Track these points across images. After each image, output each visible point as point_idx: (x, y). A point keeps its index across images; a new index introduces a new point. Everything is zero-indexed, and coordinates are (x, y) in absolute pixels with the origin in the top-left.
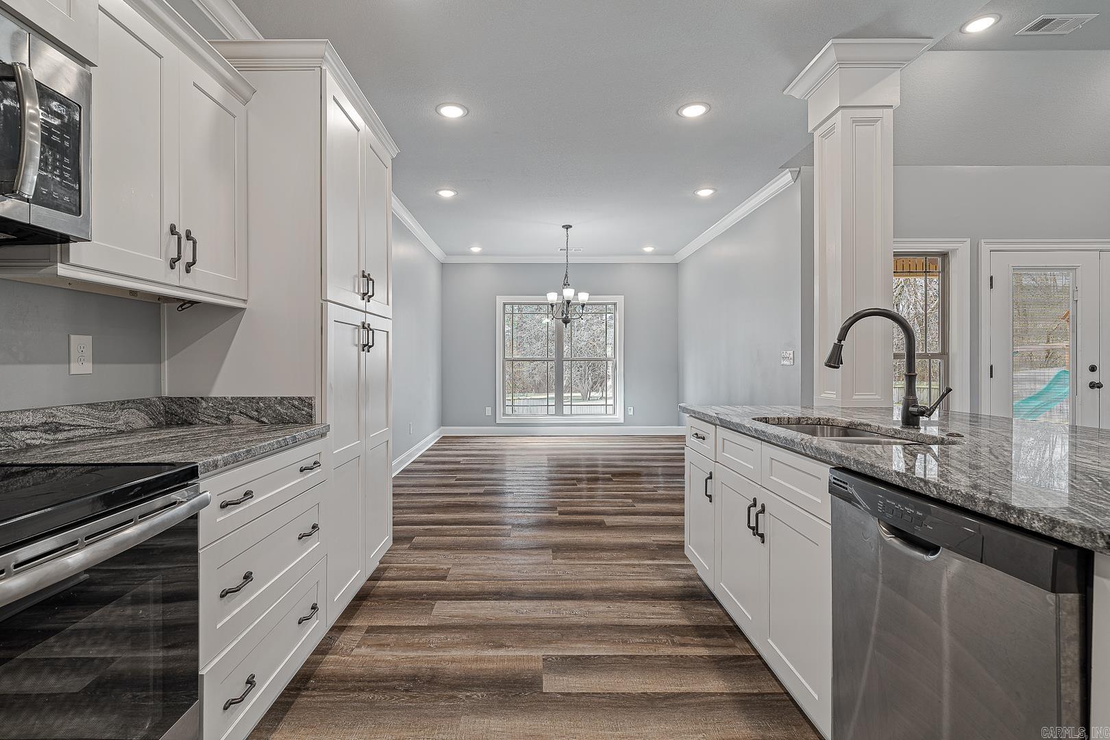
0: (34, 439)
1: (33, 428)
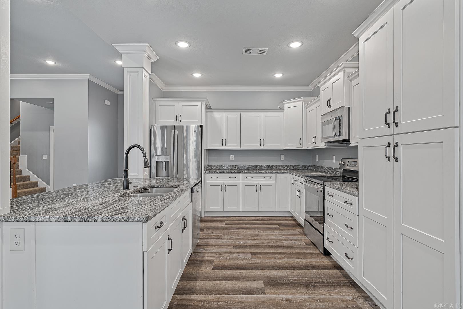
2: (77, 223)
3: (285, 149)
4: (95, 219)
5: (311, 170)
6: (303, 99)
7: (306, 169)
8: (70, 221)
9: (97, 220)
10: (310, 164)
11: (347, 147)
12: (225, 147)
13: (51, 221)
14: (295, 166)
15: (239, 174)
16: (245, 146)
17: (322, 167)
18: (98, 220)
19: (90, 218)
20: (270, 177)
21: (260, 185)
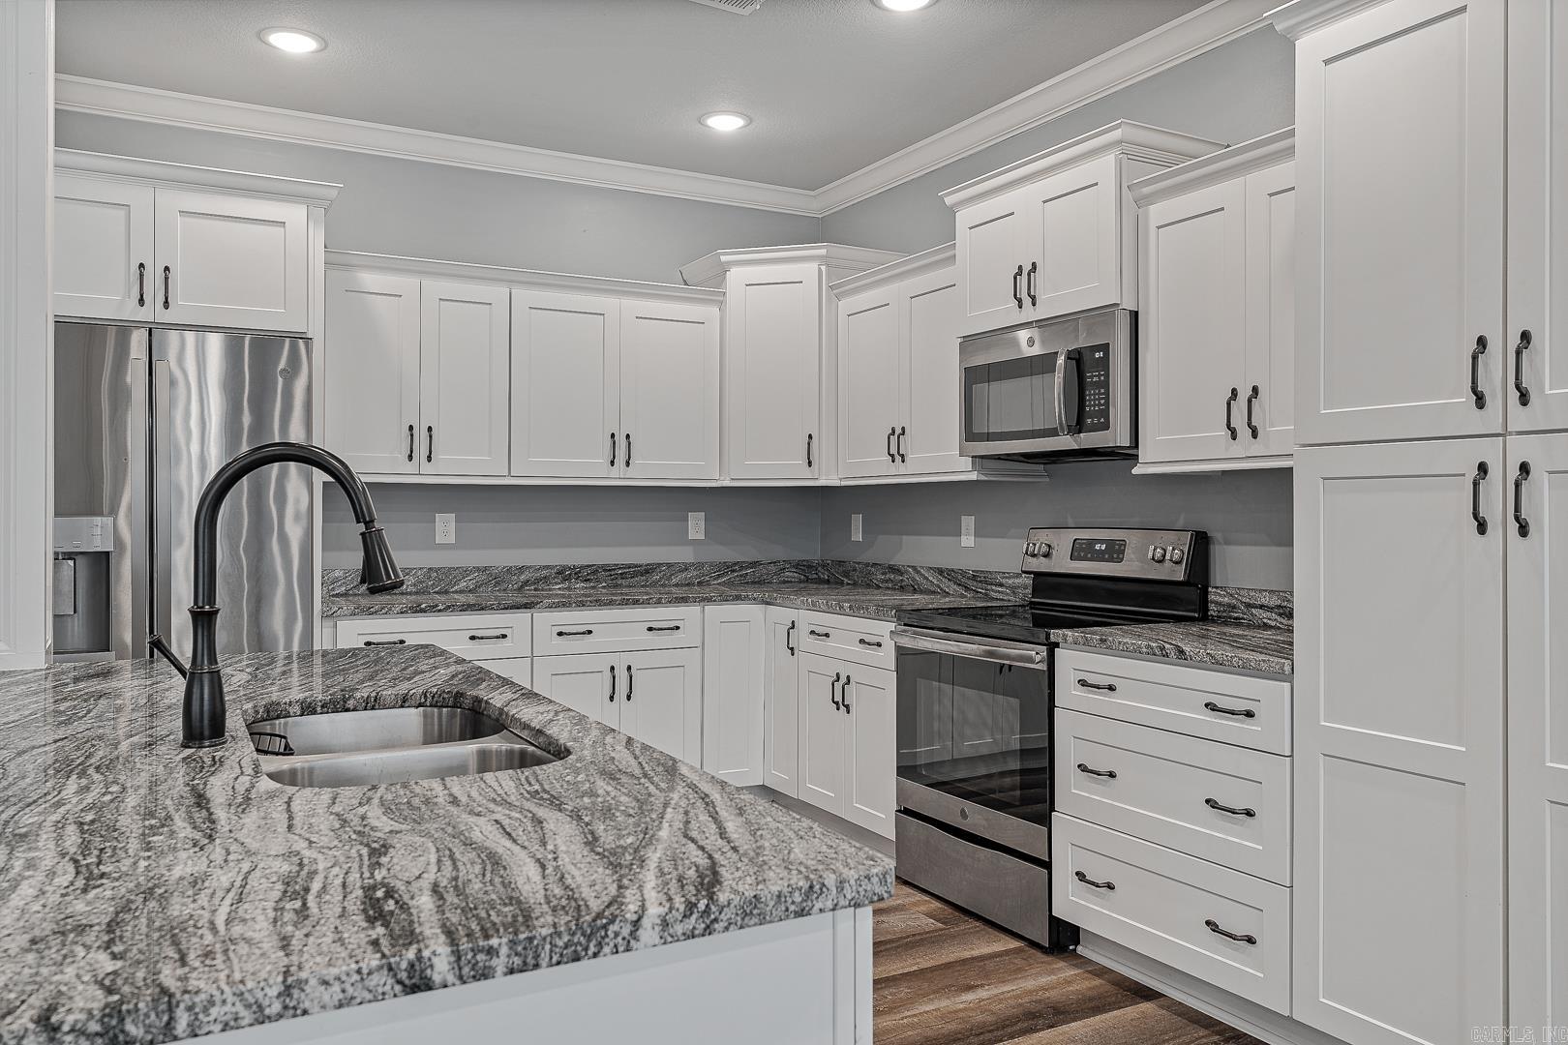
0: (1270, 619)
1: (1270, 609)
2: (500, 982)
3: (727, 483)
4: (617, 935)
5: (820, 581)
6: (823, 252)
7: (800, 582)
8: (451, 978)
9: (632, 942)
10: (813, 553)
11: (1048, 480)
12: (426, 468)
13: (305, 1012)
14: (754, 564)
15: (523, 616)
16: (536, 468)
17: (893, 569)
18: (636, 939)
19: (589, 938)
20: (672, 624)
21: (629, 668)
